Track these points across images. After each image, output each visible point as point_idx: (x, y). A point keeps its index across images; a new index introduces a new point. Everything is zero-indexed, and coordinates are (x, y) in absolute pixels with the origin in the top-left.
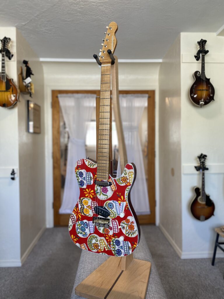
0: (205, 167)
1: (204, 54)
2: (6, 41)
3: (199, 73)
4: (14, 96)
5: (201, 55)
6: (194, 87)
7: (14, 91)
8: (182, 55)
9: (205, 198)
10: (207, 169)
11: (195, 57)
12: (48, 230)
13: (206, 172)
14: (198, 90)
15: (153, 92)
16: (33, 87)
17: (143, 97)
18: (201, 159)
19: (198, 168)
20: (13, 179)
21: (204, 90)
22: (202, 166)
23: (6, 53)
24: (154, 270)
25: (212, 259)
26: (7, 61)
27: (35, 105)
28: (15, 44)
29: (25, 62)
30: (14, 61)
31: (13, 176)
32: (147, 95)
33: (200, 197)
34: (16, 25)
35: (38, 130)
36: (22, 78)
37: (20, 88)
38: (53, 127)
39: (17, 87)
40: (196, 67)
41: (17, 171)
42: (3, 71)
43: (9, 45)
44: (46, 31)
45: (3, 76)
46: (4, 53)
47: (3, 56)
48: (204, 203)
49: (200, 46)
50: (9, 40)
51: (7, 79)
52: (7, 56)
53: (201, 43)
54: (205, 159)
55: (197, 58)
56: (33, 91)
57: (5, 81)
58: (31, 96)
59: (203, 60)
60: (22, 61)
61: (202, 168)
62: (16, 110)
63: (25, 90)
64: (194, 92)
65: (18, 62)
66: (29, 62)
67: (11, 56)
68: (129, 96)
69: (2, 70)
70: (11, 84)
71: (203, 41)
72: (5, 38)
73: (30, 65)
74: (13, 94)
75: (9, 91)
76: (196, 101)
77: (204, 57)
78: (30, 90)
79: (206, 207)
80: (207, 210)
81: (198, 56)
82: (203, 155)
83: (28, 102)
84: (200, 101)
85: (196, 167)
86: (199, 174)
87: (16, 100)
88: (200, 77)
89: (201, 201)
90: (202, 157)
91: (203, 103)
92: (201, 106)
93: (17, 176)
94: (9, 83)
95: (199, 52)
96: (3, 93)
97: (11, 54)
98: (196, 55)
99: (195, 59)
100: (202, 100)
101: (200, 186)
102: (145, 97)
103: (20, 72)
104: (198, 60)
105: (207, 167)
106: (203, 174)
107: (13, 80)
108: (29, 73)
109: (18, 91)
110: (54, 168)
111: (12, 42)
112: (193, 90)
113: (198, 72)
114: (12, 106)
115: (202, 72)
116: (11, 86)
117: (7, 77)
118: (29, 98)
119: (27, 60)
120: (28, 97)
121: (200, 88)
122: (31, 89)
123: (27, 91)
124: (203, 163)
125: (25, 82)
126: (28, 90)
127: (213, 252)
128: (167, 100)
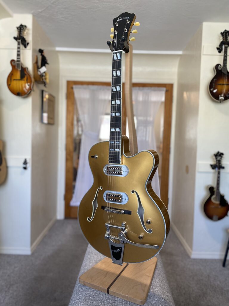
0: (221, 166)
1: (227, 46)
2: (22, 29)
3: (221, 66)
4: (28, 85)
5: (223, 47)
6: (214, 81)
7: (29, 80)
8: (203, 46)
9: (219, 198)
10: (223, 168)
11: (218, 49)
12: (58, 221)
13: (222, 171)
14: (218, 84)
15: (171, 86)
16: (48, 77)
17: (160, 90)
18: (217, 157)
19: (213, 167)
20: (25, 168)
21: (225, 84)
22: (218, 164)
23: (22, 41)
24: (160, 266)
25: (223, 261)
26: (23, 49)
27: (50, 95)
28: (31, 32)
29: (41, 51)
30: (30, 49)
31: (25, 166)
32: (164, 89)
33: (214, 197)
34: (32, 12)
35: (52, 122)
36: (37, 67)
37: (34, 77)
38: (67, 118)
39: (32, 77)
40: (218, 59)
41: (29, 161)
42: (18, 60)
43: (25, 33)
44: (63, 19)
45: (18, 65)
46: (20, 41)
47: (19, 44)
48: (218, 202)
49: (223, 37)
50: (24, 28)
51: (22, 68)
52: (23, 44)
53: (224, 34)
54: (222, 157)
55: (219, 50)
56: (48, 81)
57: (20, 69)
58: (45, 85)
59: (225, 52)
60: (38, 49)
61: (218, 166)
62: (30, 100)
63: (40, 80)
64: (214, 87)
65: (34, 51)
66: (45, 51)
67: (26, 44)
68: (146, 90)
69: (18, 58)
70: (26, 73)
71: (226, 31)
72: (21, 26)
73: (46, 54)
74: (27, 83)
75: (24, 80)
76: (215, 97)
77: (227, 49)
78: (44, 80)
79: (220, 207)
80: (221, 210)
81: (221, 48)
82: (219, 153)
83: (42, 92)
84: (220, 96)
85: (211, 166)
86: (214, 173)
87: (31, 89)
88: (221, 71)
89: (215, 201)
90: (218, 155)
91: (223, 98)
92: (221, 101)
93: (29, 166)
94: (24, 72)
95: (222, 44)
96: (18, 81)
97: (27, 42)
98: (218, 47)
99: (217, 51)
100: (222, 95)
101: (215, 185)
102: (163, 90)
103: (35, 61)
104: (220, 52)
105: (223, 165)
106: (219, 173)
107: (27, 68)
108: (44, 62)
109: (33, 80)
110: (67, 160)
111: (28, 30)
112: (212, 84)
113: (219, 65)
114: (26, 96)
115: (223, 65)
116: (25, 74)
117: (23, 66)
118: (44, 88)
119: (42, 48)
120: (42, 87)
121: (221, 82)
122: (46, 79)
123: (41, 80)
124: (219, 162)
125: (40, 72)
126: (43, 79)
127: (224, 253)
128: (185, 95)
